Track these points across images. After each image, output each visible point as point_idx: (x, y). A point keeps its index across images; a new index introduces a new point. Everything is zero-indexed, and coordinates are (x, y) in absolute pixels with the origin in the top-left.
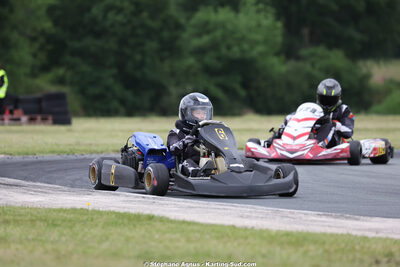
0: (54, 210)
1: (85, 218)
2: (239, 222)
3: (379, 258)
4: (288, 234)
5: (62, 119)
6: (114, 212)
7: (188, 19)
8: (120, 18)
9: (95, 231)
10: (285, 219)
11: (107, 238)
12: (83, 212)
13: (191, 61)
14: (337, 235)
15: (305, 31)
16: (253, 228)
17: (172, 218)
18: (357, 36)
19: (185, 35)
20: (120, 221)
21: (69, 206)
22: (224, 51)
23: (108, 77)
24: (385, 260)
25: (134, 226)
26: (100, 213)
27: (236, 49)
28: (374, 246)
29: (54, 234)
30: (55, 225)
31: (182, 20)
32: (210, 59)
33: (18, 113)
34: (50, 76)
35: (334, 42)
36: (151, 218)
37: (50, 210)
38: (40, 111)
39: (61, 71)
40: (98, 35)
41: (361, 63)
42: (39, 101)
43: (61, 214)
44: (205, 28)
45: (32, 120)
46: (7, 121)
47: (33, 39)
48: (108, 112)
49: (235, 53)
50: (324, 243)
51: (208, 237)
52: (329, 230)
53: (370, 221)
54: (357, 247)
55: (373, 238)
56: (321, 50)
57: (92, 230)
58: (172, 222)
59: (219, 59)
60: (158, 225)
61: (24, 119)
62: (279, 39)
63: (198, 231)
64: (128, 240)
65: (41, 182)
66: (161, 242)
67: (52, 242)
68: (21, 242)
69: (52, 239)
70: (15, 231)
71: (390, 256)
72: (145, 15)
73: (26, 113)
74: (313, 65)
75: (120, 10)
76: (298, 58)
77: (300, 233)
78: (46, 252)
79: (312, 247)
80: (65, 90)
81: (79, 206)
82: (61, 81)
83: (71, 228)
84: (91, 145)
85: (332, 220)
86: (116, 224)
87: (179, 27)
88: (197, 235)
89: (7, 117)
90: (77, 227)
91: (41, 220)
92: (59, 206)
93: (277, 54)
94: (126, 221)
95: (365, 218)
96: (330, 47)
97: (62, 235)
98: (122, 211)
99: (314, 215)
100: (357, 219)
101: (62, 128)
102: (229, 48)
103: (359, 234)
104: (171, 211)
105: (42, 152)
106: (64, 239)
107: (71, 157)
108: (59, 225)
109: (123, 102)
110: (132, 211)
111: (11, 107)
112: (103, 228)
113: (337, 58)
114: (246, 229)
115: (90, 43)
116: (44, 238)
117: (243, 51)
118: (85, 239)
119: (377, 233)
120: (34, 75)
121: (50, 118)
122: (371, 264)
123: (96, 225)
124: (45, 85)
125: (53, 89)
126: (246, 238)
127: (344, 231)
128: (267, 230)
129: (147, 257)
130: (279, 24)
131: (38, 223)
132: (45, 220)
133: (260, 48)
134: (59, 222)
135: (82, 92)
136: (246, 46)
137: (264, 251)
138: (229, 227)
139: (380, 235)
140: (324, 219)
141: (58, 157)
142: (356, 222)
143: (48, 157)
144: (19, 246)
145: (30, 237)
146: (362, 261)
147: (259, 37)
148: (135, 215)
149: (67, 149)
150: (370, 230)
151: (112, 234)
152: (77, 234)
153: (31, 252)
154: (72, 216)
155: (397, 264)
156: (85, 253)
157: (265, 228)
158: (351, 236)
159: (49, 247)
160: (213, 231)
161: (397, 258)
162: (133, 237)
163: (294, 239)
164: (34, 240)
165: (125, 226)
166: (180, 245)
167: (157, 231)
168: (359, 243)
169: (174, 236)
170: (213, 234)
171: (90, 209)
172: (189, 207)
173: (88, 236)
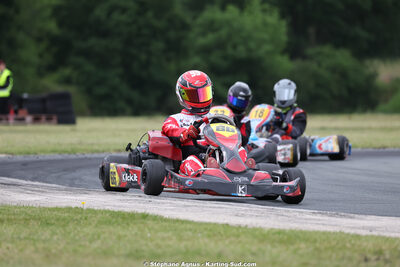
0: (49, 209)
1: (79, 217)
2: (234, 221)
3: (369, 256)
4: (280, 232)
5: (67, 118)
6: (109, 211)
7: (195, 18)
8: (124, 18)
9: (89, 230)
10: (280, 218)
11: (99, 237)
12: (78, 210)
13: (196, 60)
14: (330, 233)
15: (312, 30)
16: (246, 226)
17: (166, 216)
18: (363, 34)
19: (191, 35)
20: (114, 220)
21: (64, 205)
23: (114, 76)
24: (374, 258)
25: (128, 224)
26: (94, 212)
27: (241, 49)
28: (365, 244)
29: (47, 233)
30: (48, 224)
31: (188, 20)
32: (215, 58)
33: (22, 113)
34: (56, 76)
35: (341, 41)
36: (145, 216)
38: (44, 111)
39: (67, 71)
40: (104, 34)
41: (368, 62)
42: (43, 100)
43: (56, 213)
44: (211, 26)
45: (37, 120)
46: (11, 121)
47: (39, 40)
48: (114, 112)
49: (241, 52)
50: (315, 241)
51: (200, 235)
52: (323, 228)
53: (361, 219)
54: (348, 245)
55: (367, 236)
56: (327, 49)
57: (85, 229)
58: (166, 220)
59: (225, 58)
60: (151, 223)
61: (29, 119)
62: (283, 37)
63: (190, 230)
64: (119, 238)
66: (152, 241)
67: (44, 241)
68: (13, 242)
69: (43, 237)
70: (9, 230)
71: (379, 253)
72: (150, 14)
73: (30, 112)
74: (319, 65)
75: (124, 10)
76: (305, 57)
77: (292, 231)
78: (37, 251)
79: (303, 245)
80: (71, 90)
81: (73, 205)
82: (67, 81)
83: (64, 226)
84: (92, 144)
85: (327, 218)
86: (109, 223)
87: (185, 27)
88: (190, 233)
89: (12, 117)
90: (71, 226)
91: (34, 219)
92: (53, 206)
93: (284, 52)
94: (120, 220)
95: (361, 216)
96: (337, 46)
97: (54, 233)
98: (116, 209)
99: (306, 213)
100: (351, 218)
101: (67, 128)
102: (235, 47)
103: (352, 232)
104: (166, 210)
105: (43, 151)
106: (55, 237)
107: (73, 156)
108: (52, 224)
109: (129, 102)
110: (127, 210)
111: (16, 107)
112: (96, 226)
113: (344, 58)
114: (239, 227)
115: (94, 42)
116: (35, 237)
117: (249, 50)
118: (77, 238)
119: (371, 231)
120: (40, 75)
121: (55, 118)
122: (359, 262)
123: (90, 224)
124: (51, 84)
125: (59, 89)
126: (238, 236)
127: (337, 229)
128: (261, 229)
129: (136, 255)
131: (32, 222)
132: (40, 219)
133: (267, 47)
134: (53, 221)
135: (89, 91)
136: (252, 45)
137: (254, 248)
138: (223, 225)
139: (375, 233)
140: (318, 217)
141: (60, 157)
142: (349, 221)
143: (49, 156)
144: (10, 245)
145: (22, 236)
146: (350, 259)
147: (266, 36)
148: (129, 214)
149: (69, 149)
150: (363, 228)
151: (104, 233)
152: (69, 233)
153: (21, 250)
154: (66, 215)
155: (386, 261)
156: (75, 251)
157: (258, 226)
158: (343, 233)
159: (40, 245)
160: (206, 229)
161: (387, 256)
162: (125, 236)
163: (286, 237)
164: (25, 238)
165: (119, 224)
166: (171, 243)
167: (149, 230)
168: (350, 241)
169: (166, 235)
170: (205, 232)
171: (85, 207)
172: (185, 206)
173: (81, 234)
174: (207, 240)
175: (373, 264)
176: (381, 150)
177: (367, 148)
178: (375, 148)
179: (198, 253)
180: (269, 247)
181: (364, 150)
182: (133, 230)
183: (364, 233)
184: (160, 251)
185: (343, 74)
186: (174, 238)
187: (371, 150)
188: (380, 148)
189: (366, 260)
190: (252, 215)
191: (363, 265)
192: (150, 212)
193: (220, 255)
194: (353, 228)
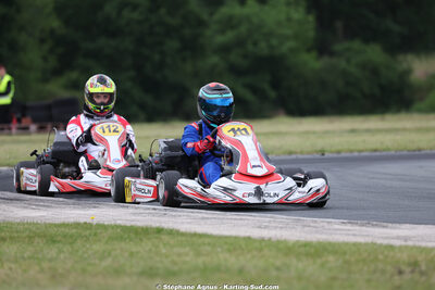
0: (55, 225)
2: (256, 233)
3: (404, 268)
4: (306, 244)
6: (120, 226)
7: (211, 14)
8: (136, 15)
9: (96, 247)
10: (306, 229)
11: (109, 254)
12: (87, 226)
13: (214, 60)
14: (360, 244)
15: (339, 25)
16: (270, 239)
18: (396, 28)
19: (208, 33)
20: (126, 235)
21: (72, 220)
22: (250, 47)
24: (407, 269)
25: (141, 240)
26: (104, 227)
27: (263, 45)
28: (399, 255)
29: (52, 252)
30: (54, 242)
31: (205, 16)
32: (235, 57)
33: (26, 121)
34: (62, 80)
35: (370, 35)
36: (159, 231)
38: (51, 119)
39: (74, 75)
40: (114, 33)
41: (401, 57)
42: (49, 107)
43: (62, 229)
44: (230, 23)
45: (42, 129)
46: (14, 131)
47: (42, 41)
49: (263, 49)
50: (345, 253)
51: (219, 250)
52: (353, 239)
53: (395, 228)
54: (381, 257)
55: (400, 247)
56: (356, 44)
57: (94, 247)
58: (183, 234)
59: (245, 56)
60: (165, 238)
61: (33, 127)
62: (311, 34)
63: (209, 244)
64: (132, 254)
66: (167, 257)
67: (50, 260)
68: (16, 262)
69: (49, 256)
70: (12, 249)
71: (414, 265)
72: (163, 11)
73: (34, 121)
74: (348, 61)
76: (332, 54)
77: (319, 243)
78: (42, 271)
79: (331, 258)
81: (82, 221)
82: (74, 85)
85: (357, 228)
86: (121, 239)
87: (201, 23)
88: (208, 248)
89: (14, 126)
90: (79, 243)
91: (39, 236)
92: (61, 221)
93: (309, 50)
94: (133, 235)
95: (398, 225)
96: (366, 41)
97: (60, 251)
98: (128, 224)
99: (335, 223)
100: (384, 227)
102: (255, 44)
103: (385, 242)
104: (183, 223)
106: (62, 256)
108: (59, 242)
109: (142, 106)
110: (139, 224)
111: (18, 115)
112: (107, 243)
113: (374, 53)
114: (263, 240)
115: (104, 43)
116: (40, 256)
117: (271, 47)
118: (86, 255)
119: (406, 241)
120: (45, 80)
121: (62, 126)
122: (393, 275)
123: (100, 241)
125: (66, 94)
126: (261, 250)
127: (369, 240)
128: (285, 241)
129: (150, 273)
130: (311, 18)
131: (37, 239)
132: (45, 236)
133: (291, 44)
134: (59, 238)
136: (274, 42)
138: (244, 238)
139: (410, 243)
140: (349, 227)
142: (385, 230)
144: (13, 266)
145: (26, 255)
146: (383, 272)
147: (288, 32)
148: (142, 228)
150: (398, 238)
151: (115, 250)
152: (77, 251)
153: (25, 271)
154: (74, 231)
155: (422, 273)
156: (84, 271)
157: (283, 238)
158: (375, 244)
159: (45, 265)
160: (226, 243)
161: (423, 268)
162: (138, 252)
163: (312, 250)
164: (30, 258)
165: (131, 240)
166: (187, 259)
167: (165, 245)
168: (383, 252)
169: (182, 250)
170: (226, 247)
171: (95, 222)
172: (203, 218)
173: (90, 252)
174: (227, 255)
175: (407, 276)
177: (402, 150)
179: (217, 269)
180: (294, 261)
181: (398, 153)
182: (147, 245)
183: (397, 243)
184: (176, 268)
185: (375, 71)
186: (191, 253)
187: (405, 153)
188: (414, 151)
189: (400, 272)
190: (276, 228)
191: (396, 278)
192: (165, 226)
193: (241, 271)
194: (387, 238)
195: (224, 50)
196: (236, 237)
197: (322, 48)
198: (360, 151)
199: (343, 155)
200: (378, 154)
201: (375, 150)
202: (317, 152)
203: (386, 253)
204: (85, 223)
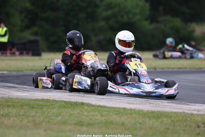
0: (33, 100)
1: (49, 104)
2: (128, 106)
3: (200, 124)
4: (152, 112)
5: (37, 53)
6: (63, 101)
7: (101, 1)
9: (54, 111)
10: (151, 105)
11: (60, 115)
12: (48, 101)
13: (102, 23)
14: (178, 112)
15: (161, 8)
16: (135, 109)
17: (93, 104)
19: (99, 10)
20: (67, 106)
21: (41, 98)
22: (119, 18)
23: (60, 31)
24: (202, 126)
25: (74, 108)
26: (56, 101)
27: (125, 17)
28: (197, 118)
29: (33, 112)
30: (33, 108)
31: (98, 2)
32: (112, 23)
33: (14, 50)
35: (175, 13)
36: (82, 104)
37: (31, 100)
38: (25, 49)
39: (36, 29)
40: (55, 10)
42: (25, 44)
43: (36, 102)
44: (110, 6)
45: (21, 54)
46: (8, 54)
47: (21, 12)
49: (125, 19)
50: (171, 117)
51: (112, 114)
52: (174, 110)
54: (188, 119)
55: (197, 114)
56: (169, 18)
57: (52, 110)
58: (93, 106)
59: (117, 22)
60: (86, 107)
61: (17, 53)
62: (148, 12)
63: (107, 111)
64: (71, 115)
65: (26, 85)
66: (87, 116)
67: (32, 117)
68: (16, 117)
69: (32, 115)
70: (13, 111)
73: (18, 50)
74: (165, 25)
76: (157, 22)
77: (159, 112)
78: (29, 121)
79: (165, 119)
80: (38, 38)
81: (45, 98)
82: (36, 34)
85: (175, 105)
86: (64, 107)
87: (96, 6)
88: (106, 113)
89: (8, 52)
90: (45, 109)
91: (26, 105)
92: (35, 98)
93: (146, 20)
94: (70, 106)
95: (194, 104)
96: (173, 16)
97: (37, 113)
98: (68, 100)
100: (188, 105)
101: (37, 58)
102: (122, 16)
103: (189, 112)
104: (92, 100)
105: (26, 70)
106: (38, 114)
108: (35, 108)
110: (73, 100)
111: (10, 47)
112: (58, 109)
113: (177, 22)
114: (131, 110)
115: (50, 14)
116: (28, 115)
117: (129, 18)
119: (198, 111)
121: (31, 53)
122: (195, 128)
123: (55, 108)
124: (28, 36)
125: (32, 38)
126: (131, 114)
127: (182, 111)
128: (142, 111)
129: (80, 124)
130: (148, 5)
131: (25, 107)
132: (28, 105)
133: (138, 17)
134: (35, 106)
135: (47, 39)
136: (130, 16)
137: (141, 121)
138: (123, 108)
139: (200, 113)
140: (171, 104)
142: (187, 106)
143: (29, 73)
144: (15, 118)
145: (20, 114)
146: (190, 126)
147: (137, 11)
148: (74, 102)
149: (39, 69)
150: (194, 110)
151: (62, 112)
152: (45, 112)
153: (21, 121)
154: (42, 103)
156: (49, 122)
157: (141, 109)
158: (184, 112)
159: (30, 119)
160: (114, 111)
162: (74, 114)
163: (156, 115)
164: (22, 115)
165: (69, 108)
166: (97, 118)
167: (86, 111)
168: (189, 117)
169: (94, 114)
170: (114, 112)
171: (51, 99)
172: (102, 98)
173: (51, 113)
174: (115, 116)
175: (202, 129)
176: (200, 70)
178: (196, 69)
179: (112, 123)
180: (148, 120)
181: (191, 70)
182: (76, 111)
183: (195, 113)
184: (92, 122)
185: (177, 31)
186: (99, 115)
187: (194, 70)
190: (137, 104)
191: (197, 129)
192: (85, 101)
193: (123, 124)
194: (189, 110)
195: (107, 19)
196: (119, 108)
197: (152, 19)
198: (173, 68)
199: (165, 70)
200: (181, 70)
201: (180, 68)
202: (153, 68)
203: (191, 117)
204: (47, 99)
